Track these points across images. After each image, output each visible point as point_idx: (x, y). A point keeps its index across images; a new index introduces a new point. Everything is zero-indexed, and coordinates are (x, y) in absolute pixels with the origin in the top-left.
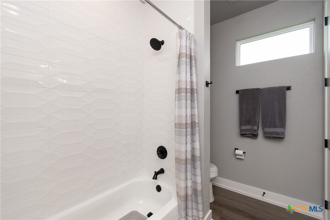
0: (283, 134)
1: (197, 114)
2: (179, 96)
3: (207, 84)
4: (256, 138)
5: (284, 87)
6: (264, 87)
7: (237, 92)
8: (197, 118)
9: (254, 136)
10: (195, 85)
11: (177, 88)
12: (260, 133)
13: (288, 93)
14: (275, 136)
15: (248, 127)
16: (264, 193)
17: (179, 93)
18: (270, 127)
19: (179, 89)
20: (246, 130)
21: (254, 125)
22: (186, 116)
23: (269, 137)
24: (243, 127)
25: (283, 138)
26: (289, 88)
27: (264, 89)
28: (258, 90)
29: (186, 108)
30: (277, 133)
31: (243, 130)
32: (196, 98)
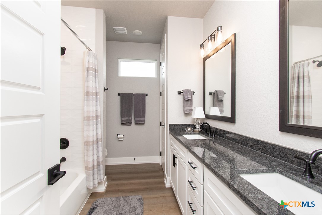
0: (144, 121)
1: (99, 110)
2: (87, 97)
3: (105, 89)
4: (130, 125)
5: (144, 94)
6: (135, 93)
7: (119, 95)
8: (99, 113)
9: (130, 124)
10: (98, 90)
11: (86, 91)
12: (133, 121)
13: (146, 97)
14: (140, 123)
15: (126, 118)
16: (135, 159)
17: (87, 95)
18: (138, 117)
19: (87, 92)
20: (125, 120)
21: (130, 117)
22: (93, 111)
23: (137, 123)
24: (123, 119)
25: (144, 123)
26: (147, 95)
27: (135, 94)
28: (131, 94)
29: (93, 106)
30: (142, 121)
31: (123, 120)
32: (98, 99)
